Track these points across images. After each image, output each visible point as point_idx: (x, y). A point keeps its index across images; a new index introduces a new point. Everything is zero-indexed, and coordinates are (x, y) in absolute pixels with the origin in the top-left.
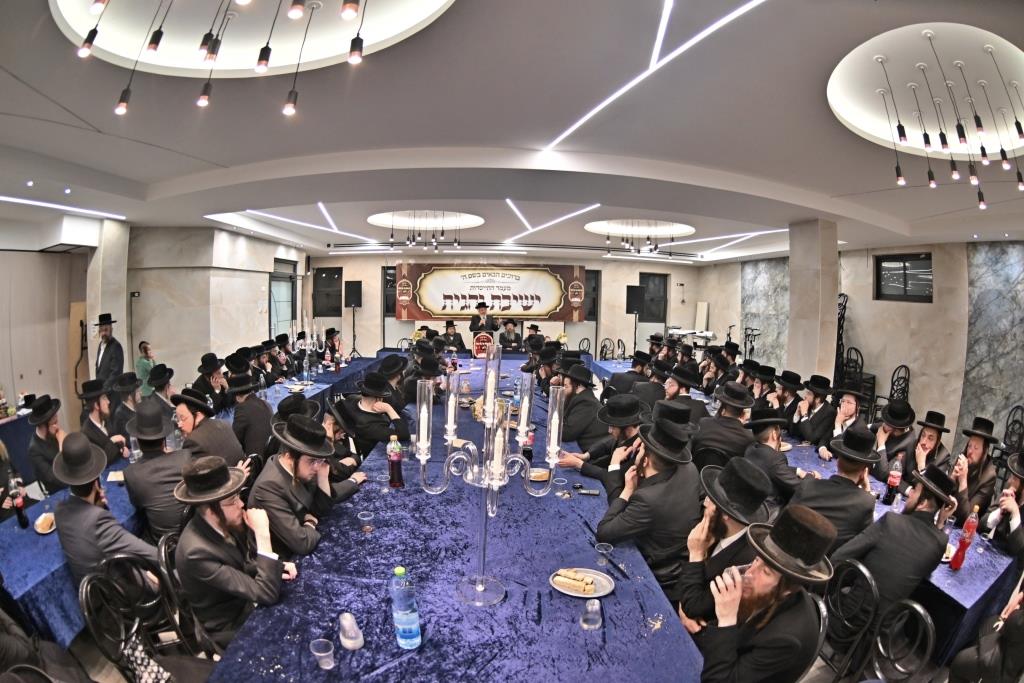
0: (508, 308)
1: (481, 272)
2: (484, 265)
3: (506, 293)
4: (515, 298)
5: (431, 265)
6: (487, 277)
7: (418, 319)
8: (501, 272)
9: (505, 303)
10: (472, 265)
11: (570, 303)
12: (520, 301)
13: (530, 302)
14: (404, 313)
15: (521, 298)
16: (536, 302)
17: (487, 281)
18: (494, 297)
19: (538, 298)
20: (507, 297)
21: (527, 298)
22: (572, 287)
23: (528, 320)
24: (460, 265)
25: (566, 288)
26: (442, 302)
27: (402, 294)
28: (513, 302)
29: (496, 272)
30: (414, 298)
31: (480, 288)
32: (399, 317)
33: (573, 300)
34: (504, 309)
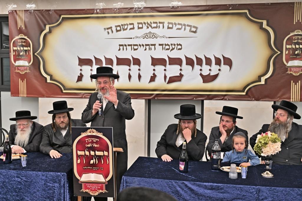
0: (179, 78)
1: (135, 21)
2: (139, 10)
3: (175, 54)
4: (190, 62)
5: (59, 13)
6: (145, 30)
7: (43, 96)
8: (166, 21)
9: (173, 70)
10: (120, 10)
11: (286, 69)
12: (197, 67)
13: (215, 70)
14: (22, 86)
15: (199, 62)
16: (225, 68)
17: (146, 36)
18: (156, 62)
19: (228, 62)
20: (177, 61)
21: (208, 62)
22: (289, 42)
23: (210, 98)
24: (103, 11)
25: (279, 45)
26: (77, 70)
27: (18, 57)
28: (186, 69)
29: (158, 20)
30: (36, 64)
31: (135, 47)
32: (15, 93)
33: (291, 64)
34: (172, 80)
